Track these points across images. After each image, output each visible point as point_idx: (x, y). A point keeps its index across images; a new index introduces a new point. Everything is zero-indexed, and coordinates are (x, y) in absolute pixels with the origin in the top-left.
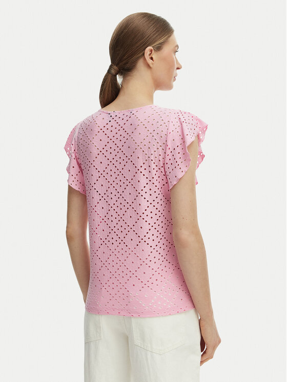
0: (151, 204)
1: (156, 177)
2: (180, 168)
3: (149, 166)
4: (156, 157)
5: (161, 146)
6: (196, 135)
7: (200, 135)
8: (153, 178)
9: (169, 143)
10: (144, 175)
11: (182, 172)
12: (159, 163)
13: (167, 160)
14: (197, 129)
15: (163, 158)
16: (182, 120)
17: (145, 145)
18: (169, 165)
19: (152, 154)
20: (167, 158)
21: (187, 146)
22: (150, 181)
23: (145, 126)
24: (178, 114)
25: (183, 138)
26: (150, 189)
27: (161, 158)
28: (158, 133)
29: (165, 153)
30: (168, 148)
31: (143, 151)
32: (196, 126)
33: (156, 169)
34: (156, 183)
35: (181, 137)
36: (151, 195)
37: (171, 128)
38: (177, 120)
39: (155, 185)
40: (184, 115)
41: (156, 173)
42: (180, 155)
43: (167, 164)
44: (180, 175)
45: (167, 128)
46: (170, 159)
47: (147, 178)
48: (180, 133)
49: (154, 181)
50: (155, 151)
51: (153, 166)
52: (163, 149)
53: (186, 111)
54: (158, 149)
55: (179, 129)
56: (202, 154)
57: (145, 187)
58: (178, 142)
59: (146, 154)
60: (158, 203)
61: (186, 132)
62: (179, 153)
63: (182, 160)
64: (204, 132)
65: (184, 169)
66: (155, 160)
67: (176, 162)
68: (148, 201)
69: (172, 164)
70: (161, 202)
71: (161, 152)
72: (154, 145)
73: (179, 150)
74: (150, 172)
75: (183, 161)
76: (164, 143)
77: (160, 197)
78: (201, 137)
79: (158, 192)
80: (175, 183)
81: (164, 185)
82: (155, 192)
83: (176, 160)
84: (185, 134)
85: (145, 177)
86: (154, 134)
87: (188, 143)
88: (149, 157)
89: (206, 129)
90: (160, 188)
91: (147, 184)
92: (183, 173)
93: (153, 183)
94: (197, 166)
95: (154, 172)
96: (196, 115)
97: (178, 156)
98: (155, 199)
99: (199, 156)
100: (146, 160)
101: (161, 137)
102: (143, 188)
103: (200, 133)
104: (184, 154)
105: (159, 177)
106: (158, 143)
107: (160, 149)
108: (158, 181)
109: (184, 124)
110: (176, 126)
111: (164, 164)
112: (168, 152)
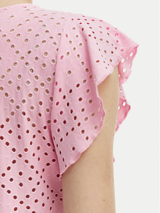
0: (22, 202)
1: (32, 149)
2: (83, 131)
3: (19, 126)
4: (32, 108)
5: (42, 84)
6: (115, 63)
7: (123, 66)
8: (26, 150)
9: (60, 79)
10: (7, 144)
11: (87, 138)
12: (38, 121)
13: (56, 115)
14: (117, 53)
15: (48, 110)
16: (88, 31)
17: (10, 82)
18: (59, 125)
19: (24, 101)
20: (57, 110)
21: (97, 84)
22: (20, 156)
23: (10, 44)
24: (79, 21)
25: (89, 70)
26: (21, 174)
27: (43, 109)
28: (37, 58)
29: (52, 99)
30: (57, 88)
31: (7, 94)
32: (115, 46)
33: (33, 131)
34: (33, 161)
35: (84, 67)
36: (21, 185)
37: (65, 47)
38: (77, 32)
39: (30, 164)
40: (92, 24)
41: (31, 139)
42: (81, 105)
43: (55, 121)
44: (83, 146)
45: (56, 47)
46: (61, 113)
47: (14, 150)
48: (82, 58)
49: (28, 156)
50: (30, 95)
51: (27, 125)
52: (47, 91)
53: (94, 16)
54: (37, 89)
55: (80, 51)
56: (124, 104)
57: (9, 168)
58: (79, 76)
59: (12, 101)
60: (36, 201)
61: (96, 55)
62: (80, 99)
63: (85, 114)
64: (130, 60)
65: (91, 132)
66: (30, 113)
67: (75, 118)
68: (15, 197)
69: (65, 122)
70: (42, 200)
71: (43, 96)
72: (28, 82)
73: (80, 92)
74: (19, 137)
75: (89, 115)
76: (49, 79)
77: (41, 188)
78: (124, 71)
79: (36, 178)
80: (72, 162)
81: (48, 164)
82: (30, 179)
83: (75, 113)
84: (94, 59)
85: (10, 147)
86: (30, 59)
87: (99, 79)
88: (18, 107)
89: (135, 54)
90: (40, 171)
91: (14, 162)
92: (90, 141)
93: (27, 161)
94: (116, 127)
95: (28, 138)
96: (114, 24)
97: (77, 106)
98: (30, 193)
99: (119, 107)
100: (13, 114)
101: (44, 65)
102: (5, 171)
103: (123, 61)
104: (91, 101)
105: (39, 148)
106: (37, 77)
107: (42, 89)
108: (36, 157)
109: (91, 40)
110: (74, 45)
111: (49, 122)
112: (58, 97)
